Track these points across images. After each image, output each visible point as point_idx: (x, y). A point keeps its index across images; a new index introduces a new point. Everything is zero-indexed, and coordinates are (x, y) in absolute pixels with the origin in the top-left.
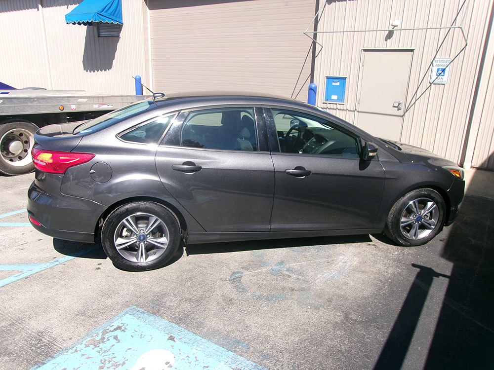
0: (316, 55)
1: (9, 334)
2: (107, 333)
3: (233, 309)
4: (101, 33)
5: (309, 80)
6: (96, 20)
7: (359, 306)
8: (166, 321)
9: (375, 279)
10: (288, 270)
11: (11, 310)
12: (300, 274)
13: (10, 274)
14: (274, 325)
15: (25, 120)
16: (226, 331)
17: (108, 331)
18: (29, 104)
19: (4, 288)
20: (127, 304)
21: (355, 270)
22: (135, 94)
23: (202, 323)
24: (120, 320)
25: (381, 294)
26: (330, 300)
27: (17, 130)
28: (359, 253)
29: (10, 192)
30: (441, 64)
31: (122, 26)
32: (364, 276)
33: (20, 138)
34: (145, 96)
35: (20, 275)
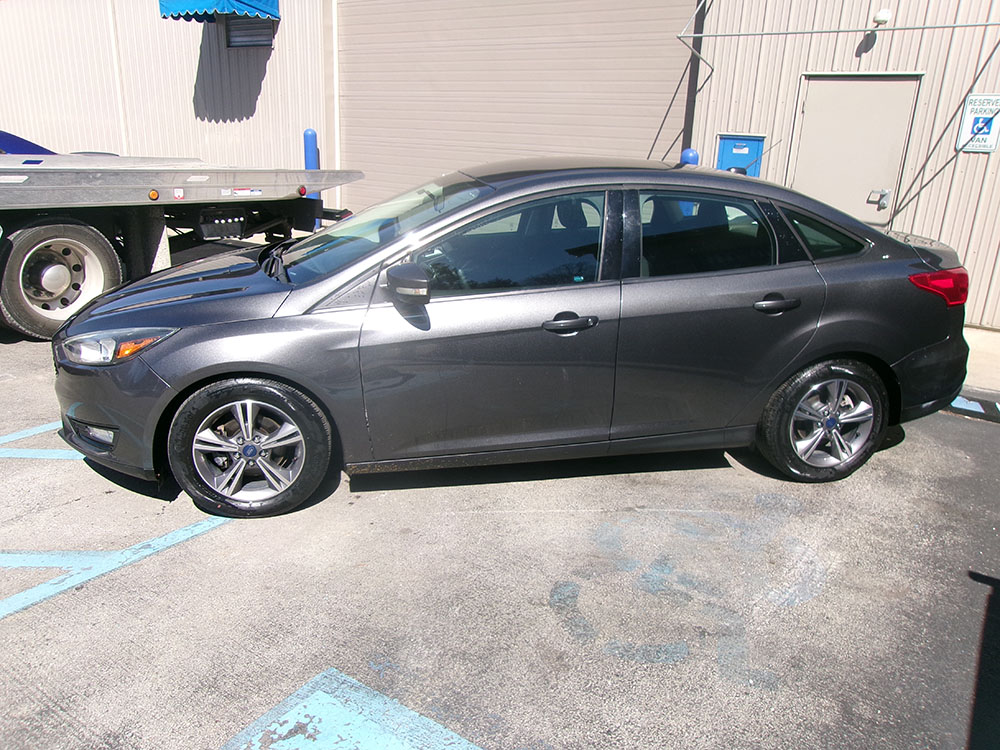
0: (699, 87)
1: (36, 738)
2: (273, 741)
3: (568, 684)
4: (233, 39)
5: (680, 143)
6: (223, 9)
7: (871, 683)
8: (413, 713)
9: (892, 608)
10: (683, 580)
11: (43, 672)
12: (712, 591)
13: (43, 575)
14: (674, 730)
15: (76, 220)
16: (561, 743)
17: (275, 737)
18: (84, 185)
19: (27, 615)
20: (314, 664)
21: (839, 582)
22: (303, 168)
23: (500, 719)
24: (300, 706)
25: (917, 650)
26: (796, 663)
27: (58, 242)
28: (839, 540)
29: (40, 378)
30: (985, 107)
31: (278, 22)
32: (864, 601)
33: (65, 259)
34: (324, 172)
35: (63, 581)
